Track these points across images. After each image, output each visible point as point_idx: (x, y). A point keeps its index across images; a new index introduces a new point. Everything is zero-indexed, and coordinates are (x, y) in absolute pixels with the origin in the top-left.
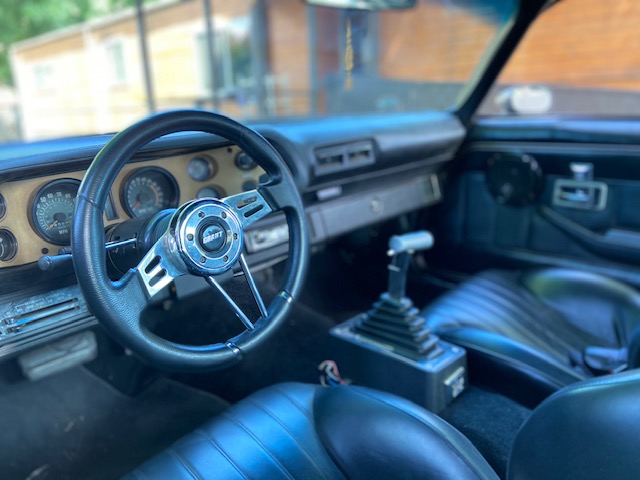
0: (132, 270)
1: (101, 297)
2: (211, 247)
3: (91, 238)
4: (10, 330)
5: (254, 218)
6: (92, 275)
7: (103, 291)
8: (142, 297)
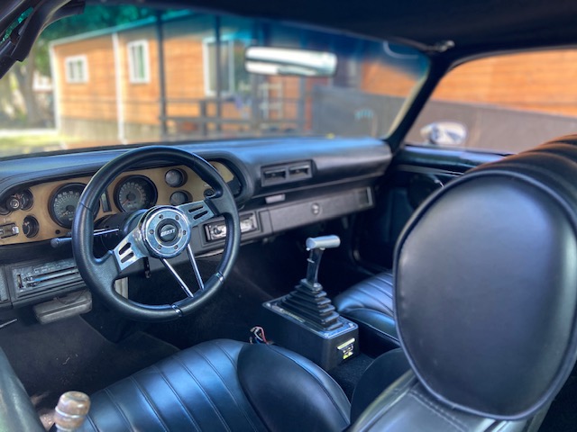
0: (111, 252)
1: (88, 268)
2: (166, 238)
3: (85, 230)
4: (29, 285)
5: (201, 220)
6: (84, 254)
7: (90, 265)
8: (115, 270)
